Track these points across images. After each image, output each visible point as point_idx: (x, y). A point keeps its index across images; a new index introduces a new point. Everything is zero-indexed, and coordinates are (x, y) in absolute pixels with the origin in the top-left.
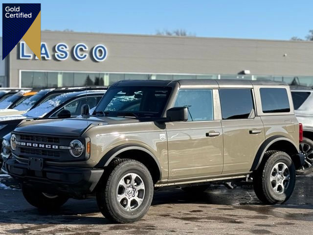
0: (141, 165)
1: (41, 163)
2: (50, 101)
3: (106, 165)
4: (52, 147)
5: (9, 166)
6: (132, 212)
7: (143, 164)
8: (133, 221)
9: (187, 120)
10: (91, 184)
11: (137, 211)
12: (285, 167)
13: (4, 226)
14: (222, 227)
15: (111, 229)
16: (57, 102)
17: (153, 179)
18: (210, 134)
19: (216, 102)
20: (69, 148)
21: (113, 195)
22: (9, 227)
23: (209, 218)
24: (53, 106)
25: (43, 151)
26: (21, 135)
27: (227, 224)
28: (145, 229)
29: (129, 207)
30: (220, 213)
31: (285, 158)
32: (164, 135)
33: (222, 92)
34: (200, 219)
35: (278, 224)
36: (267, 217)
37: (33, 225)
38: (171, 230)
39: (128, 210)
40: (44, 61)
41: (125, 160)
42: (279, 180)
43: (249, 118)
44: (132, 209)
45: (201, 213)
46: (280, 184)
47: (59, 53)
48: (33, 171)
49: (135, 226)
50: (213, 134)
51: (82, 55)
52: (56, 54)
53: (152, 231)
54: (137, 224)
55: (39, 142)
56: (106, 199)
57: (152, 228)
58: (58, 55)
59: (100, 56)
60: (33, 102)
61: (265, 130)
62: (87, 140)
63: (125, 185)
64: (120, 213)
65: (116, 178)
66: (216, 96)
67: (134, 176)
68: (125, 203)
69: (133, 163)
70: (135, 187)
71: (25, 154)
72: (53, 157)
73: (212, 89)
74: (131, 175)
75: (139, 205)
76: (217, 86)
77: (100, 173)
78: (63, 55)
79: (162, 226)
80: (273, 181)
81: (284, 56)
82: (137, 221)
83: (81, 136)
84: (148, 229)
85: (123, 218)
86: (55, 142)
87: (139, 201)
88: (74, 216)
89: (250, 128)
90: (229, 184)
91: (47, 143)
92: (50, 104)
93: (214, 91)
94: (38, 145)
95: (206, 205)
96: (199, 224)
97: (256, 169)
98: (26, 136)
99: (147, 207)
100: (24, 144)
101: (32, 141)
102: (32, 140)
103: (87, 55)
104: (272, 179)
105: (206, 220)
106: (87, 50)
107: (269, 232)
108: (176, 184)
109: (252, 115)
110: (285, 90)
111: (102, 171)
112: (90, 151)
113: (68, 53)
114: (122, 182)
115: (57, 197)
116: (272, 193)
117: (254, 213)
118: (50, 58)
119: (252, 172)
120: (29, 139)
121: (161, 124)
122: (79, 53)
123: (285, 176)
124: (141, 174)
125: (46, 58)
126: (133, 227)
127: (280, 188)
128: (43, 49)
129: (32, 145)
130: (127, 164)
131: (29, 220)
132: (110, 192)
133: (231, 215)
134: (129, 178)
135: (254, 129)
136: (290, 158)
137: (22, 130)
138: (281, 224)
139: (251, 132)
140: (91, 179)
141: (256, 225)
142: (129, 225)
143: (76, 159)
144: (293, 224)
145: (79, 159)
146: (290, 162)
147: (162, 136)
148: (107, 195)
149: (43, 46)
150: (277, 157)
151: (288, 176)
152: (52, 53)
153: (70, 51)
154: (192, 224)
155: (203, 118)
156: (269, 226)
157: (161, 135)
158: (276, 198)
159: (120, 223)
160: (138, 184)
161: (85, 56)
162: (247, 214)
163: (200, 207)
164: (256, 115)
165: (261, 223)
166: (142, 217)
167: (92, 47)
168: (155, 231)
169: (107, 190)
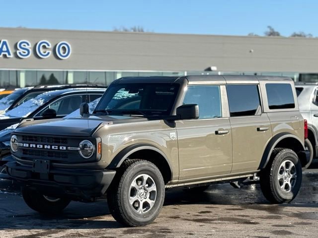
0: (153, 165)
1: (48, 165)
2: (32, 100)
3: (119, 166)
4: (59, 148)
5: (10, 169)
6: (144, 215)
7: (155, 164)
8: (145, 224)
9: (198, 118)
10: (103, 186)
11: (150, 213)
12: (292, 165)
13: (11, 232)
14: (240, 228)
15: (126, 233)
16: (40, 101)
17: (164, 180)
18: (219, 132)
19: (224, 98)
20: (79, 149)
21: (125, 197)
22: (16, 234)
23: (222, 219)
24: (37, 105)
25: (49, 152)
26: (23, 136)
27: (242, 225)
28: (160, 232)
29: (141, 210)
30: (230, 214)
31: (292, 156)
32: (174, 133)
33: (229, 88)
34: (212, 220)
35: (295, 224)
36: (280, 217)
37: (41, 231)
38: (189, 233)
39: (140, 213)
40: (5, 59)
41: (136, 161)
42: (286, 178)
43: (256, 114)
44: (144, 211)
45: (211, 214)
46: (287, 182)
47: (21, 51)
48: (39, 174)
49: (149, 230)
50: (222, 132)
51: (45, 52)
52: (18, 52)
53: (169, 234)
54: (149, 227)
55: (44, 143)
56: (119, 201)
57: (166, 231)
58: (20, 53)
59: (64, 53)
60: (11, 101)
61: (272, 127)
62: (98, 140)
63: (137, 187)
64: (132, 215)
65: (128, 180)
66: (223, 93)
67: (146, 177)
68: (137, 206)
69: (144, 163)
70: (147, 189)
71: (27, 156)
72: (61, 159)
73: (219, 85)
74: (142, 176)
75: (151, 207)
76: (224, 82)
77: (112, 175)
78: (25, 52)
79: (178, 229)
80: (281, 179)
81: (251, 51)
82: (149, 224)
83: (91, 136)
84: (164, 232)
85: (135, 221)
86: (62, 142)
87: (151, 203)
88: (80, 219)
89: (258, 125)
90: (236, 183)
91: (54, 143)
92: (33, 103)
93: (221, 87)
94: (44, 147)
95: (212, 206)
96: (214, 226)
97: (264, 167)
98: (29, 137)
99: (159, 209)
100: (27, 145)
101: (36, 143)
102: (36, 141)
103: (51, 52)
104: (279, 177)
105: (220, 221)
106: (50, 47)
107: (290, 233)
108: (186, 184)
109: (259, 112)
110: (289, 85)
111: (114, 172)
112: (101, 151)
113: (30, 50)
114: (134, 184)
115: (59, 200)
116: (279, 192)
117: (265, 213)
118: (12, 56)
119: (259, 170)
120: (32, 140)
121: (171, 123)
122: (42, 51)
123: (291, 174)
124: (152, 175)
125: (8, 56)
126: (148, 230)
127: (287, 187)
128: (5, 46)
129: (36, 146)
130: (139, 164)
131: (34, 225)
132: (123, 194)
133: (243, 216)
134: (141, 179)
135: (262, 126)
136: (296, 155)
137: (23, 130)
138: (299, 224)
139: (258, 129)
140: (103, 181)
141: (273, 226)
142: (142, 228)
143: (86, 160)
144: (311, 224)
145: (89, 160)
146: (297, 160)
147: (173, 134)
148: (119, 198)
149: (5, 43)
150: (284, 155)
151: (294, 174)
152: (14, 51)
153: (32, 49)
154: (207, 226)
155: (211, 116)
156: (287, 226)
157: (171, 134)
158: (284, 197)
159: (132, 226)
160: (150, 186)
161: (48, 53)
162: (258, 214)
163: (206, 207)
164: (263, 112)
165: (277, 224)
166: (154, 220)
167: (55, 44)
168: (172, 234)
169: (119, 192)
